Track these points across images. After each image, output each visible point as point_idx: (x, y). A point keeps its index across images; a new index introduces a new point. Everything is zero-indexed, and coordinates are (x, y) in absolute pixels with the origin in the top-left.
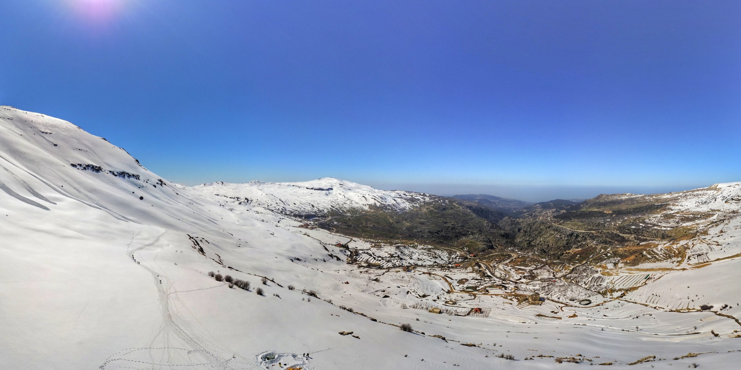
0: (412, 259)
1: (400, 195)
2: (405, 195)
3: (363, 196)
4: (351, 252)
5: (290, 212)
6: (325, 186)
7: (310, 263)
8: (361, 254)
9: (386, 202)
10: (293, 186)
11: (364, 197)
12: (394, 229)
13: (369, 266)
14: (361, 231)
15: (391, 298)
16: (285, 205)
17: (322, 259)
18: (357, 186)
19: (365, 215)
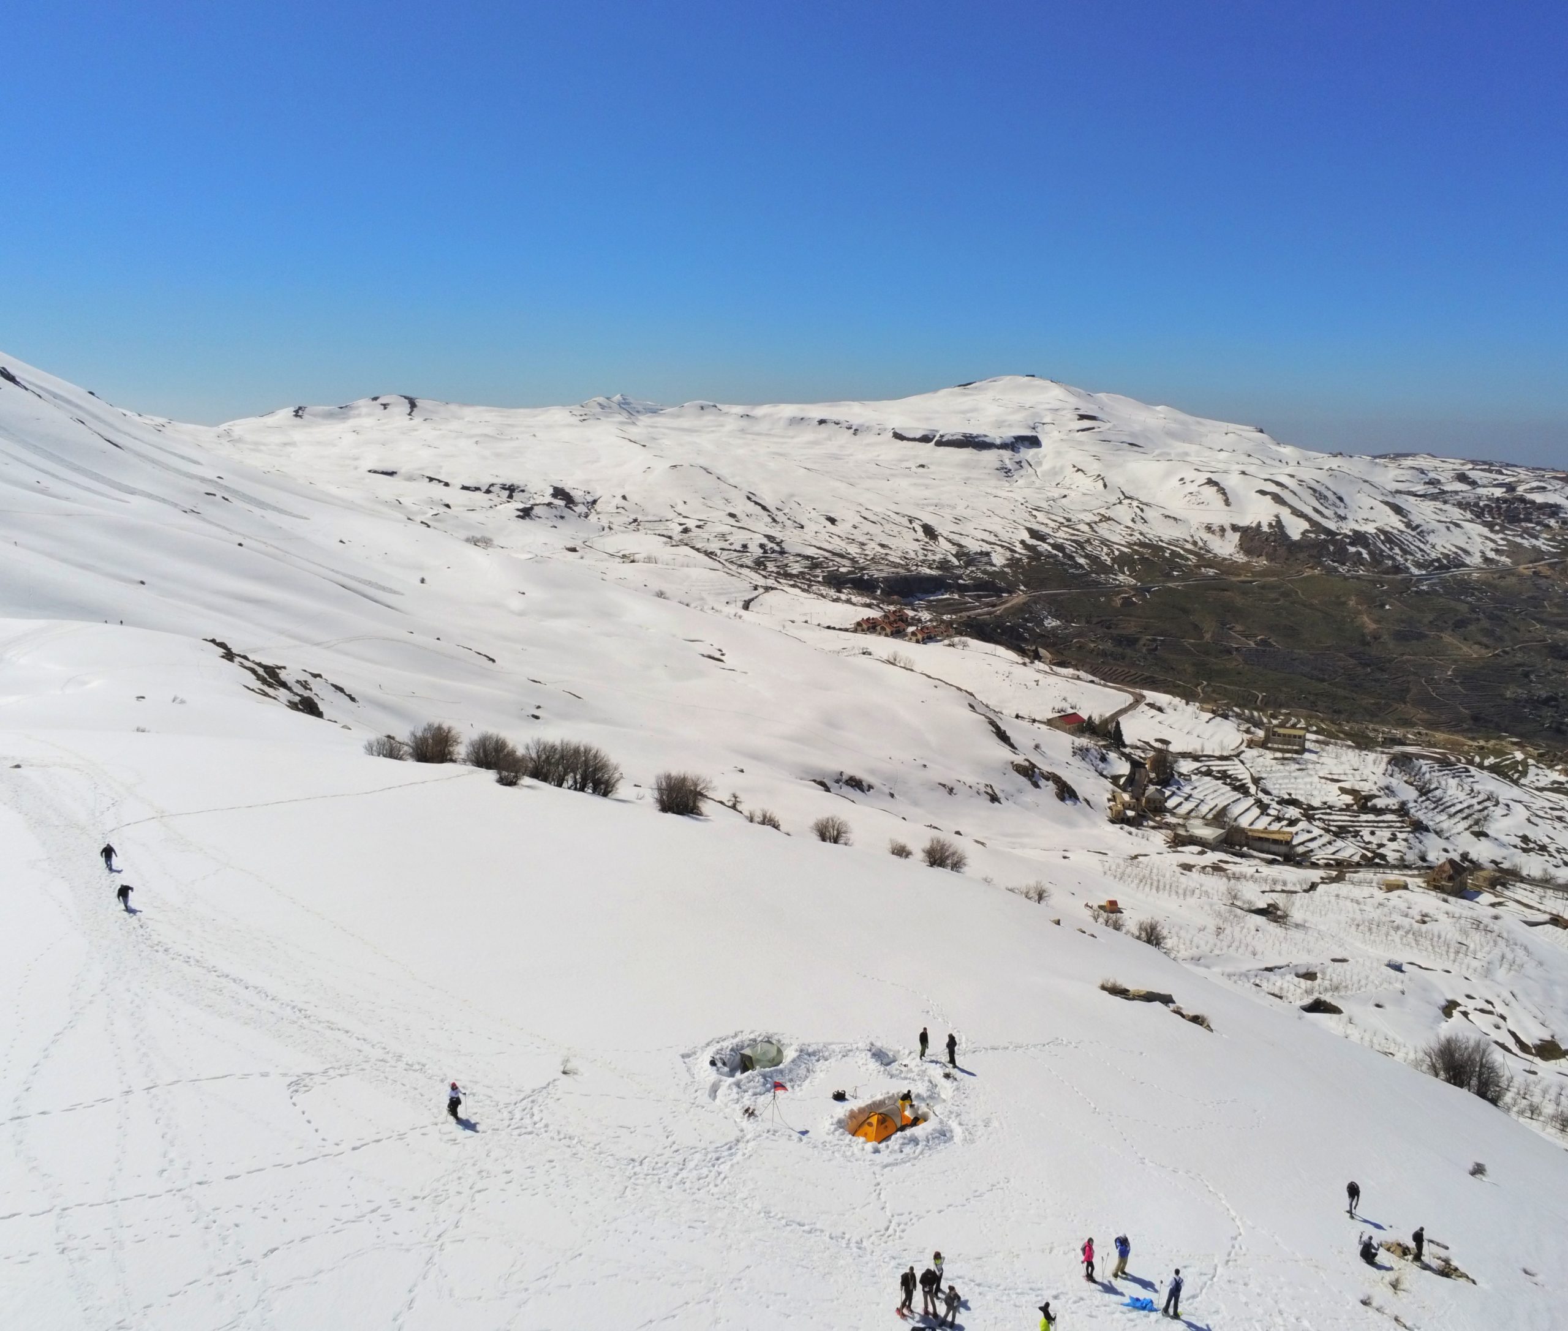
0: (1486, 835)
1: (1433, 482)
2: (1462, 478)
3: (1210, 482)
4: (1136, 765)
5: (808, 563)
6: (1000, 424)
7: (916, 803)
8: (1187, 778)
9: (1344, 518)
10: (822, 422)
11: (1216, 484)
12: (1382, 670)
13: (1232, 845)
14: (1190, 669)
15: (1350, 1021)
16: (778, 527)
17: (983, 789)
18: (1174, 426)
19: (1218, 585)
